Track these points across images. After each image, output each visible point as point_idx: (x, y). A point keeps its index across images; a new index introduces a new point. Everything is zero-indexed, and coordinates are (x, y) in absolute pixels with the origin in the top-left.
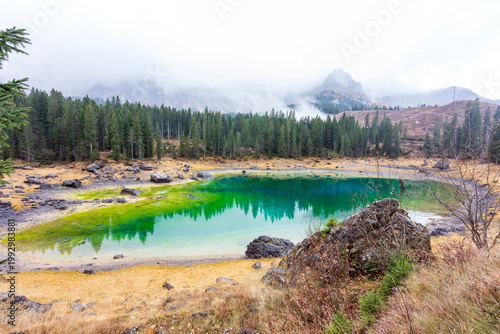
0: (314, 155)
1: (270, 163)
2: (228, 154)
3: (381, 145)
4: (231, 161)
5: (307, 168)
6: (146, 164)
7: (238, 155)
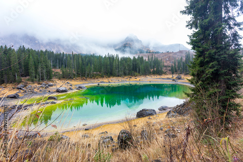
0: (129, 74)
1: (110, 79)
2: (88, 76)
3: (155, 69)
4: (90, 79)
5: (127, 81)
6: (50, 83)
7: (93, 76)
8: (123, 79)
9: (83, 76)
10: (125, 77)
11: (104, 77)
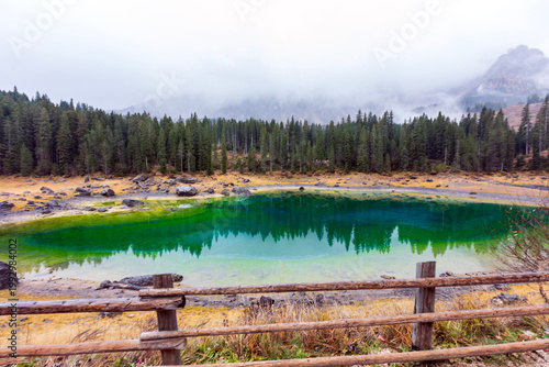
0: (410, 168)
6: (190, 177)
7: (309, 169)
8: (385, 180)
9: (287, 167)
10: (396, 176)
11: (333, 172)
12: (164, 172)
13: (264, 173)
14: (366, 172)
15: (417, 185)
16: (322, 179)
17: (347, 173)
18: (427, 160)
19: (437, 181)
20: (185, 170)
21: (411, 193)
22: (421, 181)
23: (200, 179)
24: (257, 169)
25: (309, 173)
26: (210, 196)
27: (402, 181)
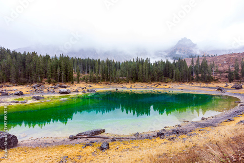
0: (158, 81)
1: (133, 85)
2: (112, 80)
3: (200, 75)
4: (113, 84)
6: (64, 85)
7: (118, 81)
8: (149, 85)
9: (108, 80)
10: (153, 84)
11: (128, 82)
12: (49, 82)
13: (98, 83)
14: (142, 82)
15: (162, 87)
16: (124, 85)
17: (134, 82)
18: (164, 77)
19: (168, 85)
20: (61, 81)
21: (159, 90)
22: (162, 86)
23: (69, 85)
24: (94, 81)
25: (118, 83)
26: (77, 93)
27: (156, 86)
